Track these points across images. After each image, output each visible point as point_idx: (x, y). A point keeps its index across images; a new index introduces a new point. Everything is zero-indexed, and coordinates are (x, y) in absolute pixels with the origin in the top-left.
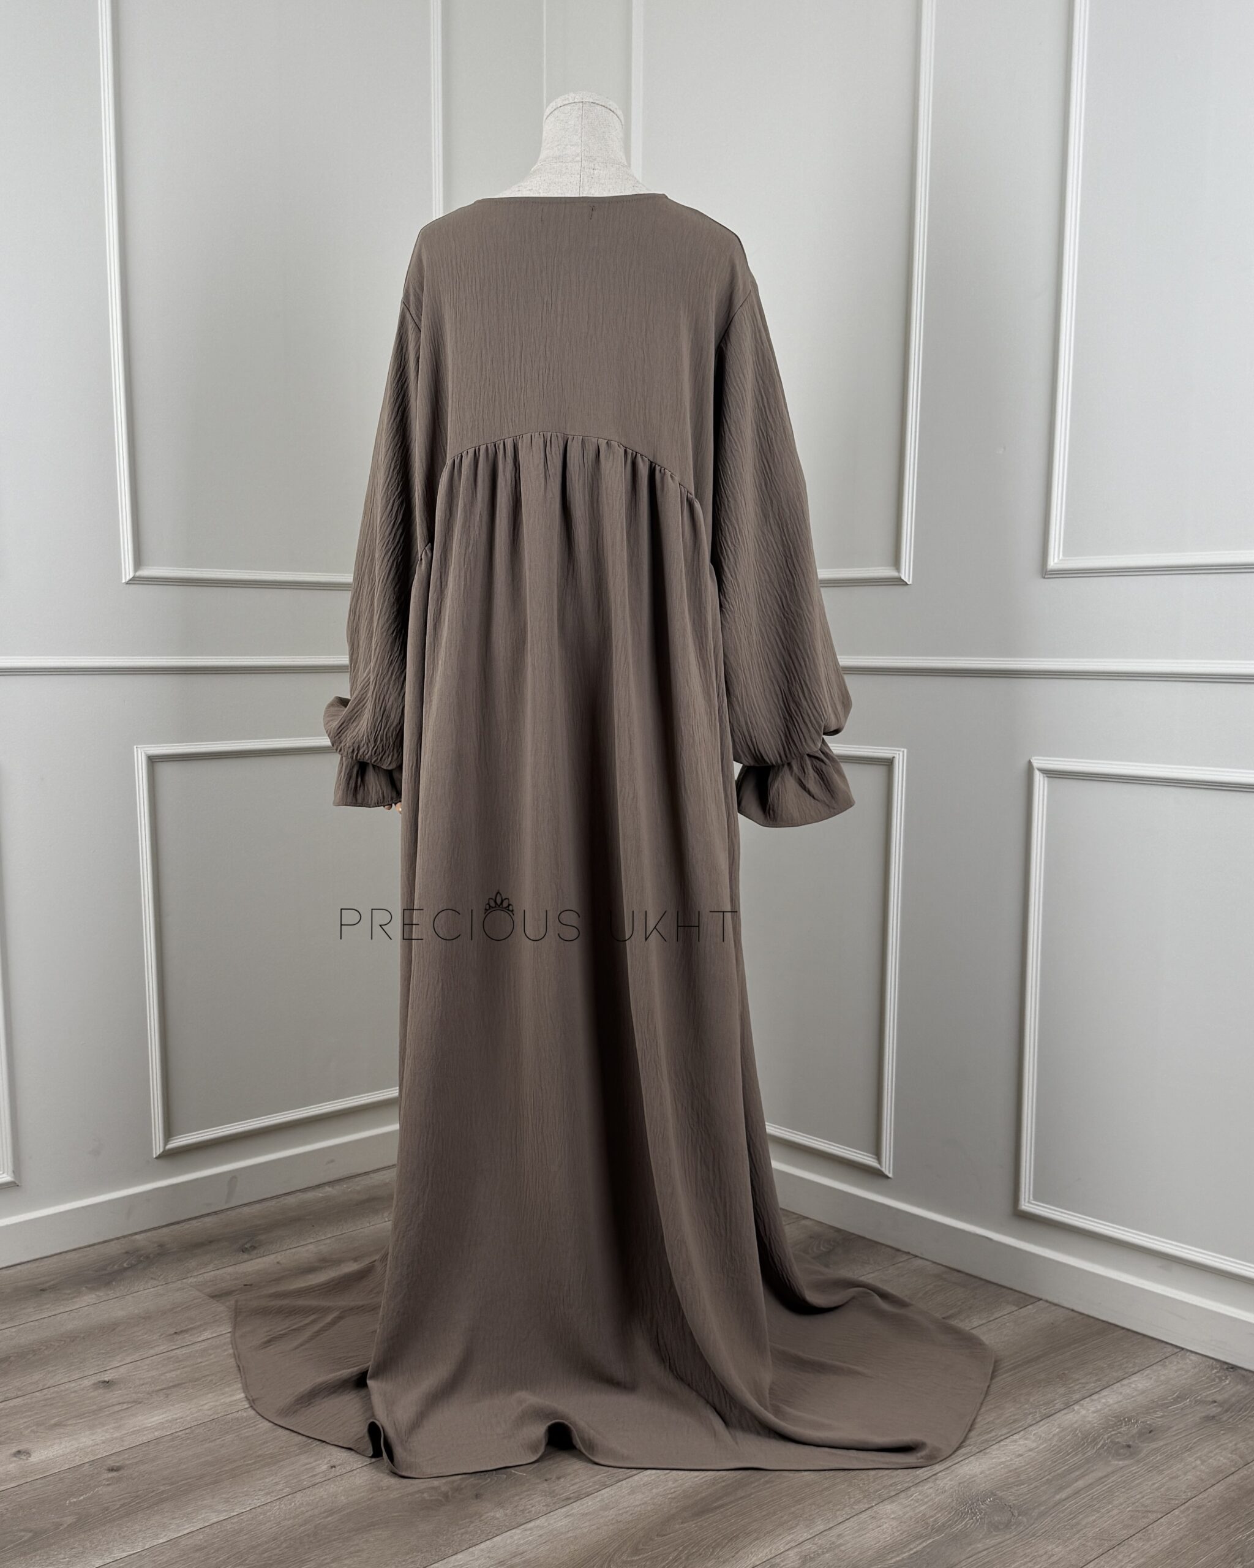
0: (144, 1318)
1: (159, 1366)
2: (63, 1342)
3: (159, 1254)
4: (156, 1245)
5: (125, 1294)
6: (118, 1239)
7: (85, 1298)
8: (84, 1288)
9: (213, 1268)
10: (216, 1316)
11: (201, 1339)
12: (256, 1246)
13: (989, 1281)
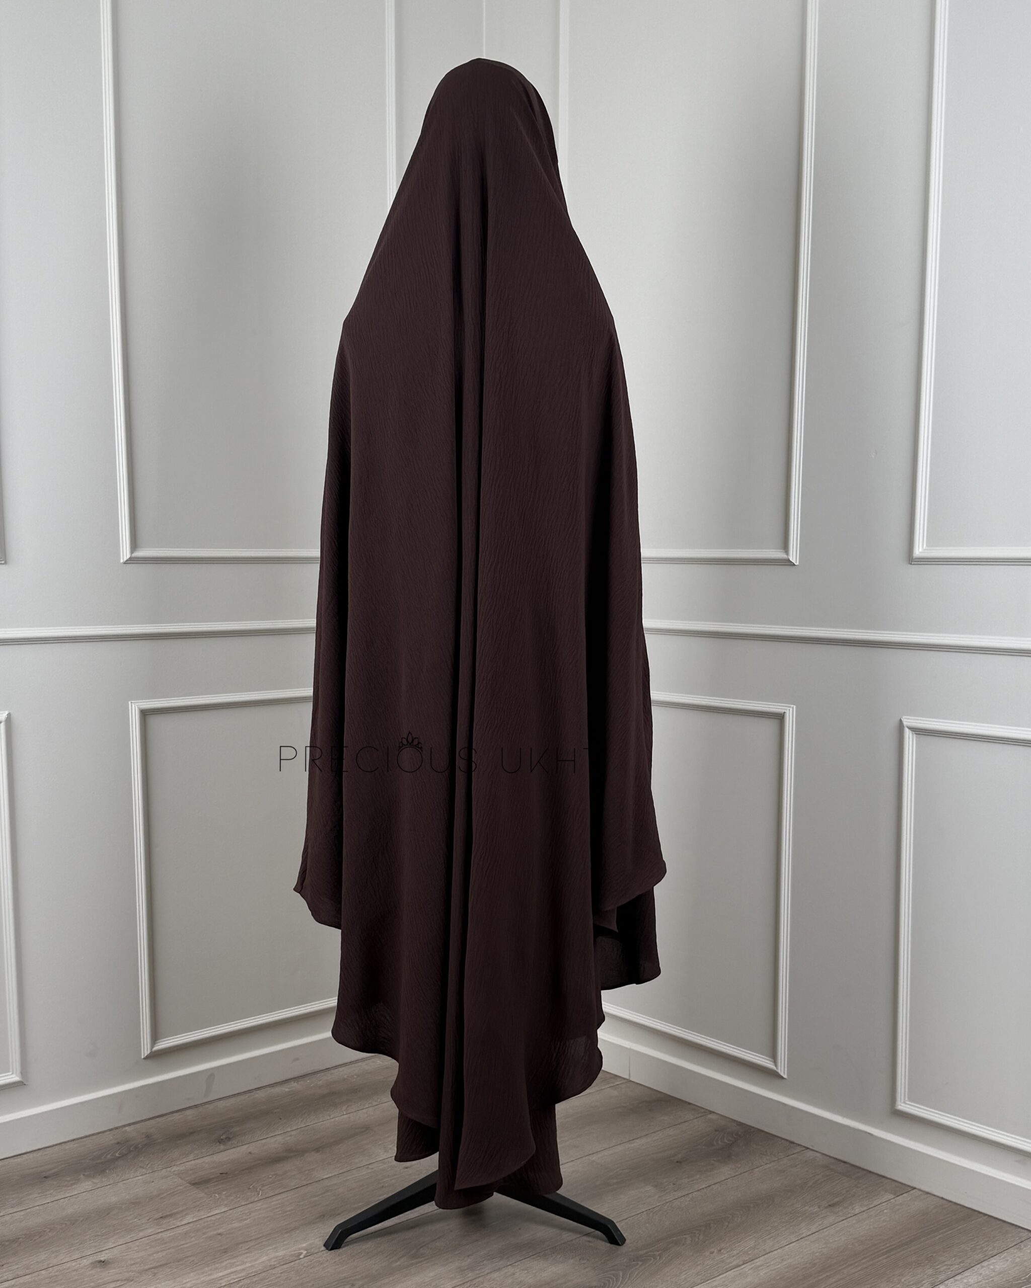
0: (134, 1203)
1: (148, 1247)
2: (64, 1226)
3: (146, 1144)
5: (118, 1181)
6: (111, 1130)
7: (83, 1184)
8: (82, 1176)
9: (193, 1157)
10: (196, 1201)
11: (183, 1223)
12: (231, 1137)
13: (870, 1172)
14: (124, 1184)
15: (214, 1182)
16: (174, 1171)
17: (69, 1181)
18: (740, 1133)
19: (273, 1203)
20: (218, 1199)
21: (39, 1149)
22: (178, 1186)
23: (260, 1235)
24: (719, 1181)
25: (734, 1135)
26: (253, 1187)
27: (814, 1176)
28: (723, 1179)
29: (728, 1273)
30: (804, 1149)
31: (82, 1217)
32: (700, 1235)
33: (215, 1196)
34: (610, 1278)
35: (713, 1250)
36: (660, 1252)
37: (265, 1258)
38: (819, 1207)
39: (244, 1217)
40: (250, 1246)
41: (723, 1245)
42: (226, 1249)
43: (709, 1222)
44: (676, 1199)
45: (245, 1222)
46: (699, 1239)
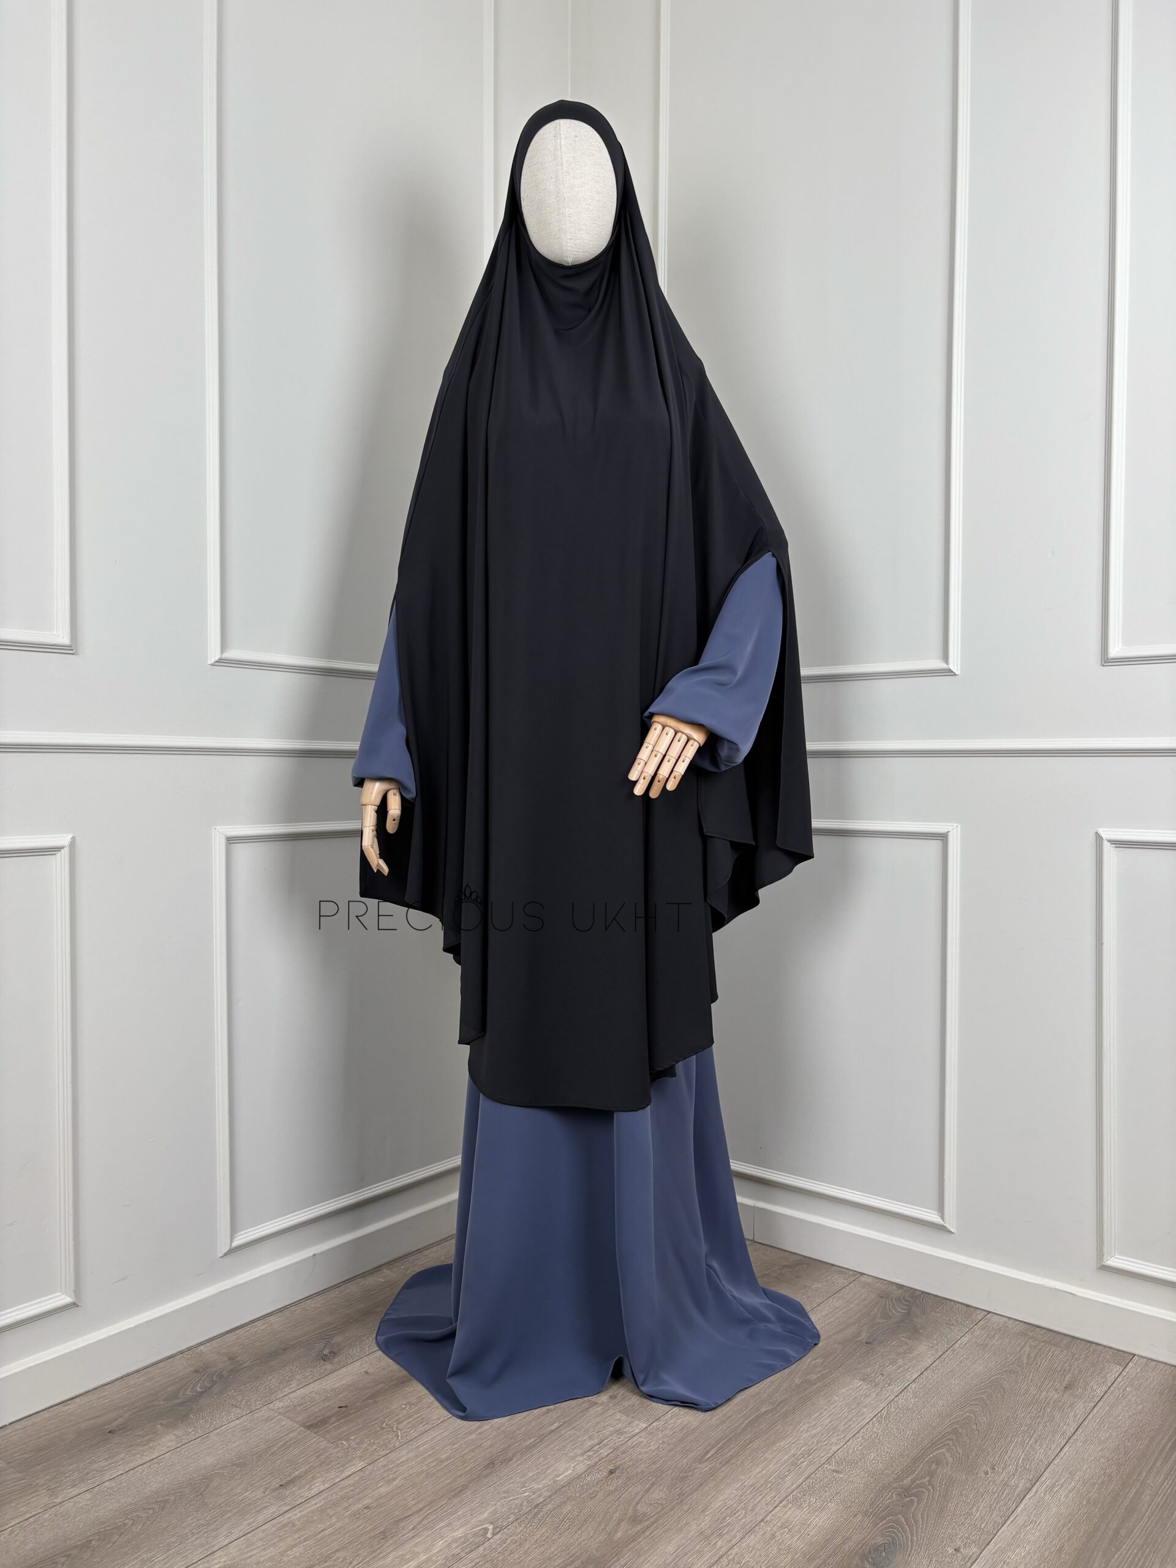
0: (238, 1465)
1: (276, 1540)
2: (151, 1512)
3: (232, 1371)
4: (226, 1359)
5: (208, 1431)
6: (182, 1352)
7: (163, 1440)
8: (159, 1426)
9: (298, 1385)
10: (319, 1456)
11: (315, 1491)
12: (335, 1350)
13: (1073, 1337)
14: (218, 1434)
15: (334, 1423)
16: (278, 1409)
17: (143, 1436)
18: (907, 1298)
19: (421, 1449)
20: (348, 1449)
21: (94, 1389)
22: (290, 1432)
23: (421, 1506)
24: (928, 1366)
25: (903, 1302)
26: (386, 1425)
27: (1022, 1349)
28: (930, 1361)
29: (1024, 1502)
30: (986, 1313)
31: (174, 1493)
32: (956, 1447)
33: (342, 1444)
34: (892, 1527)
35: (984, 1468)
36: (927, 1479)
37: (440, 1544)
38: (1056, 1390)
39: (391, 1476)
40: (414, 1524)
41: (991, 1459)
42: (383, 1533)
43: (955, 1426)
44: (896, 1396)
45: (395, 1483)
46: (959, 1454)
